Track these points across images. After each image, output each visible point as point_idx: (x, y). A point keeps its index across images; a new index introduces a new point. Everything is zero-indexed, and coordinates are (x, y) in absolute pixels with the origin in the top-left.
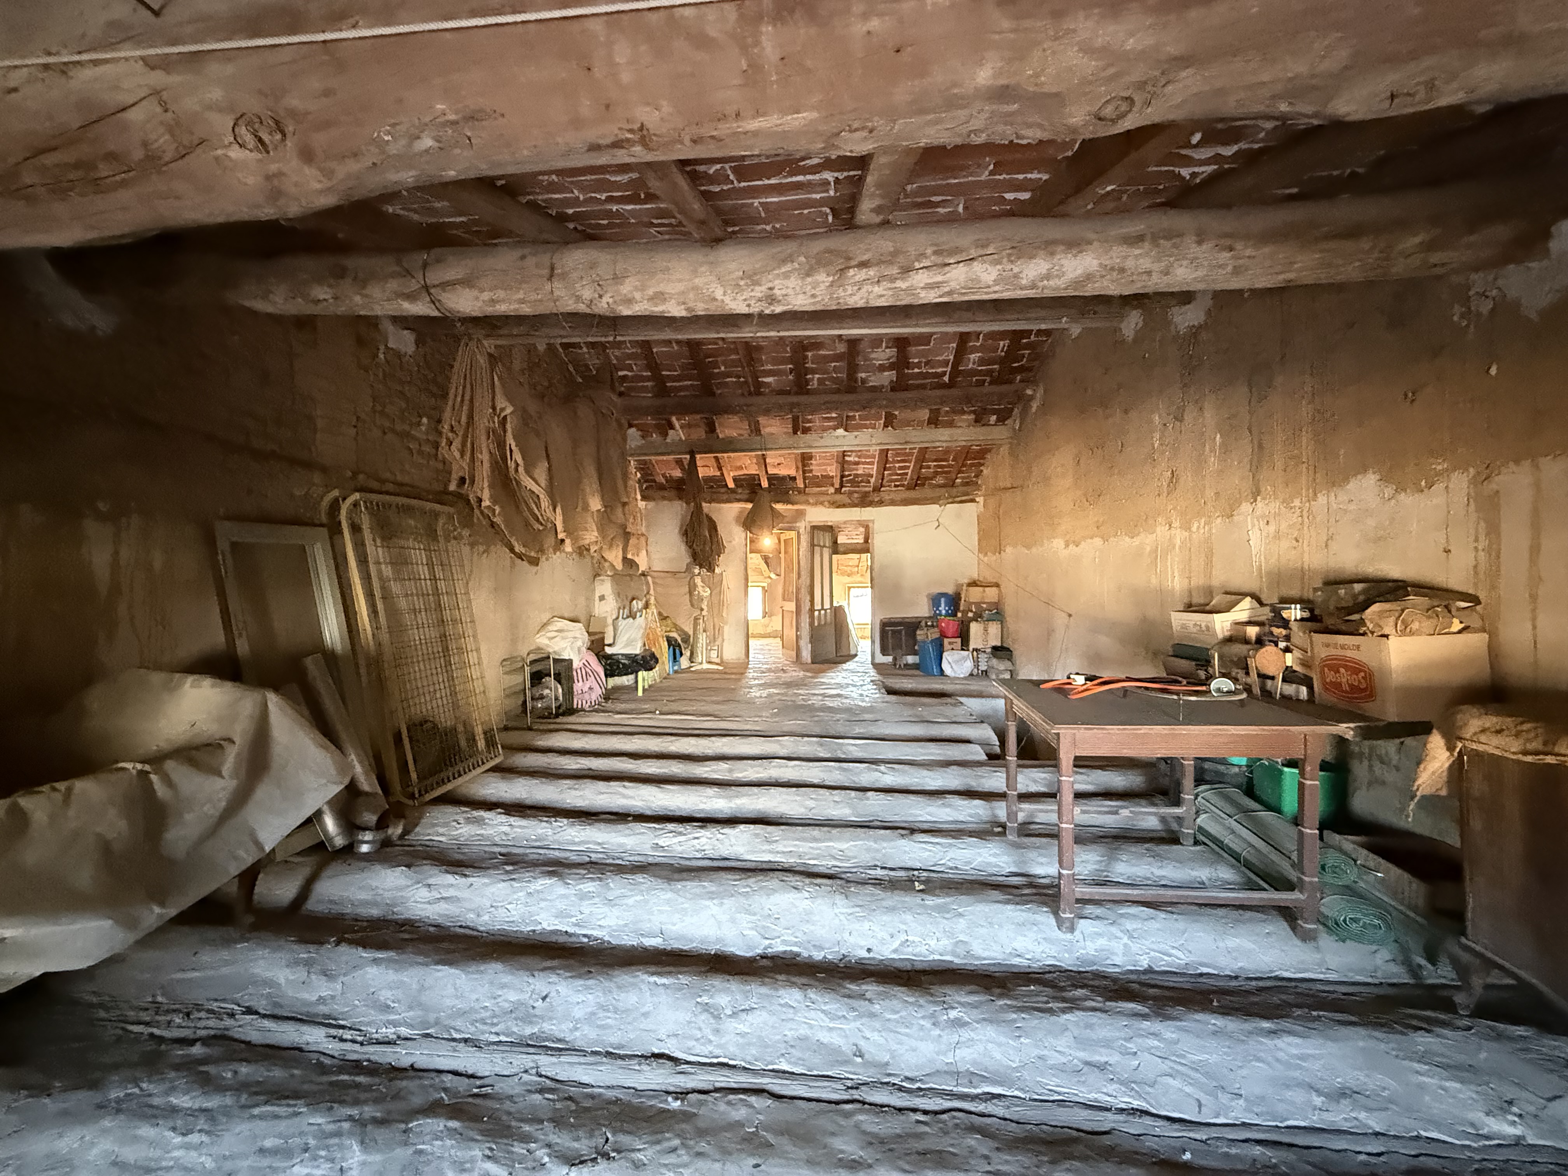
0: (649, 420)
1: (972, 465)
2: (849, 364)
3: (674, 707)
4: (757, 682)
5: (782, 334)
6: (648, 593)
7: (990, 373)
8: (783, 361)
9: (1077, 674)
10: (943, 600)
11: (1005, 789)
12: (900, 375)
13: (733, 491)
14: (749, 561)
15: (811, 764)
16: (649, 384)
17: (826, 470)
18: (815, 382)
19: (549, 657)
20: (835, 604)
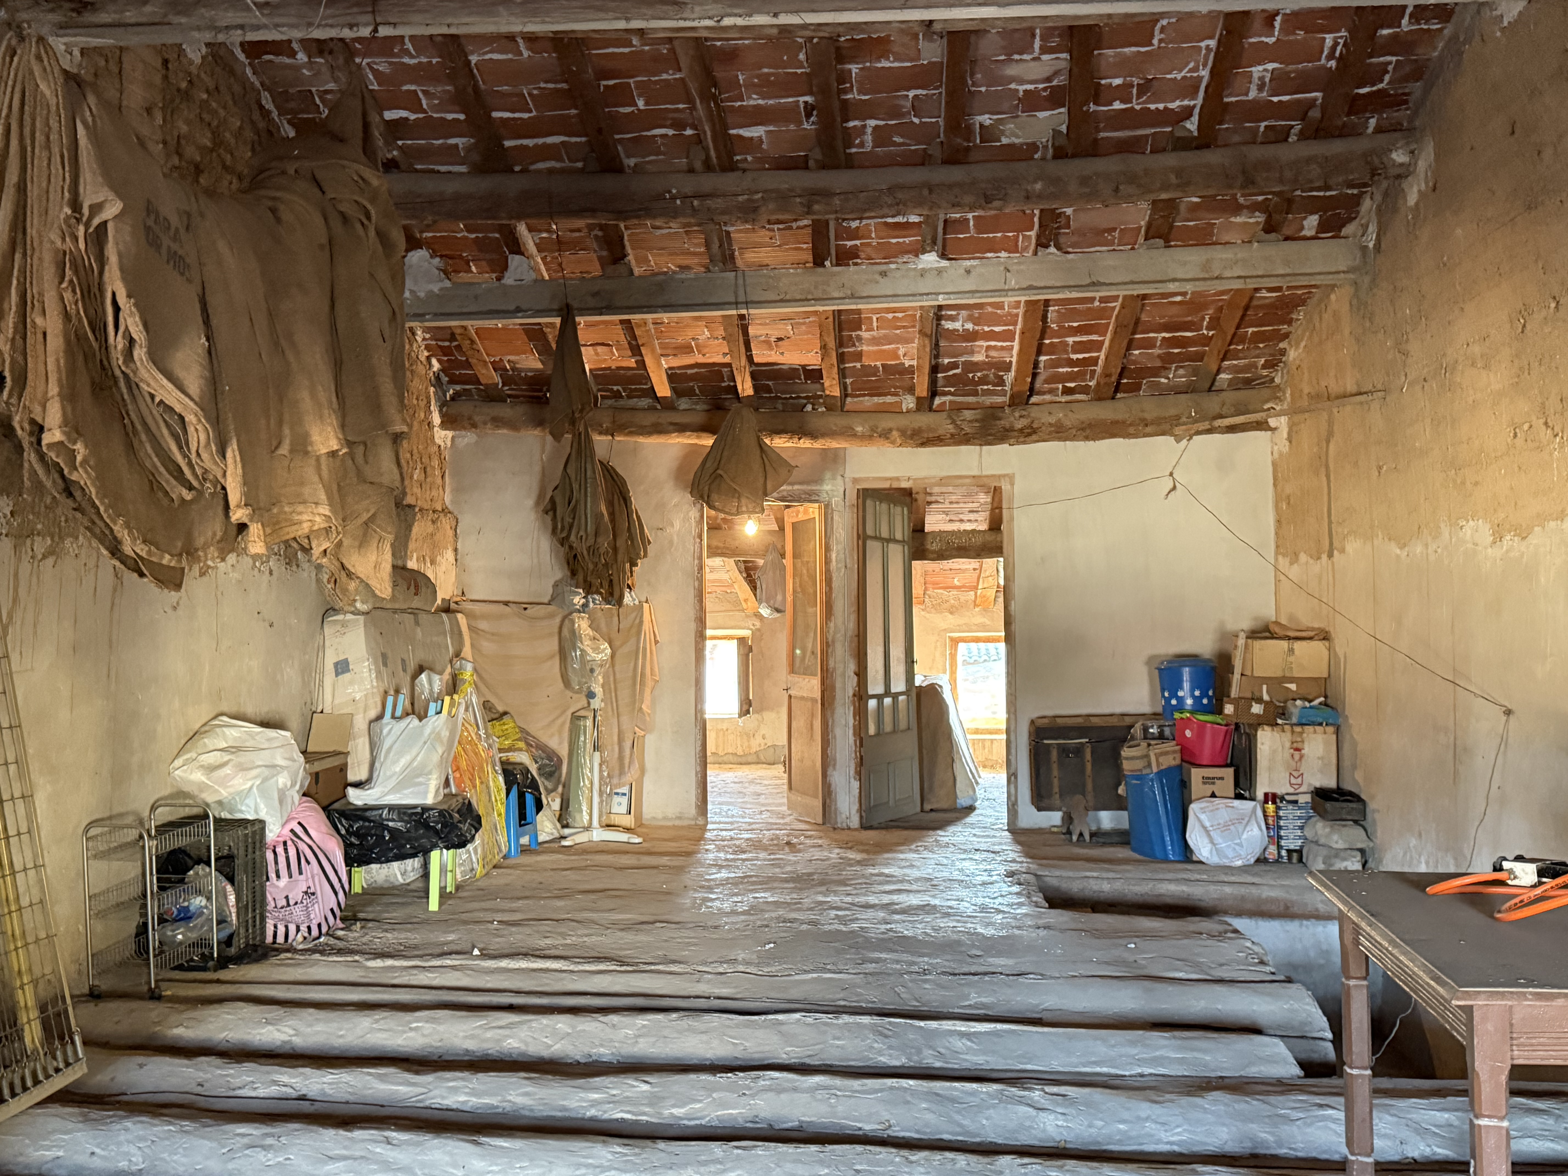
0: (460, 230)
1: (1258, 337)
2: (951, 94)
3: (517, 937)
4: (724, 874)
5: (785, 19)
6: (457, 655)
7: (1302, 110)
8: (789, 85)
9: (1519, 858)
10: (1186, 672)
11: (1345, 1150)
12: (1078, 119)
13: (667, 405)
14: (708, 576)
15: (856, 1084)
16: (460, 141)
17: (894, 354)
18: (869, 138)
19: (207, 816)
20: (918, 681)
